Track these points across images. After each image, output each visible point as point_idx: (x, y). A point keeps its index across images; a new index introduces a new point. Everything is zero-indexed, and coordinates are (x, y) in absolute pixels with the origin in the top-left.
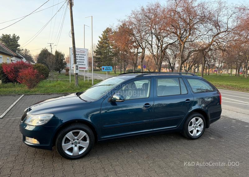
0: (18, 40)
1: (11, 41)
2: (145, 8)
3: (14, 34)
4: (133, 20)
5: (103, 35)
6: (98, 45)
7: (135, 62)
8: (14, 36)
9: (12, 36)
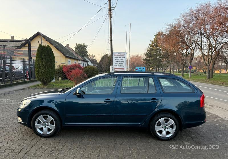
0: (86, 48)
1: (82, 49)
2: (194, 9)
3: (84, 44)
4: (182, 22)
5: (154, 39)
6: (149, 48)
7: (184, 63)
8: (84, 45)
9: (82, 44)
